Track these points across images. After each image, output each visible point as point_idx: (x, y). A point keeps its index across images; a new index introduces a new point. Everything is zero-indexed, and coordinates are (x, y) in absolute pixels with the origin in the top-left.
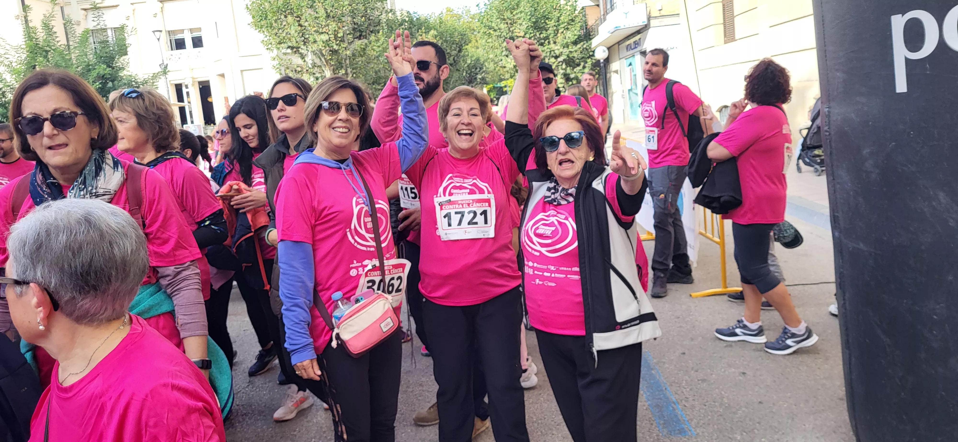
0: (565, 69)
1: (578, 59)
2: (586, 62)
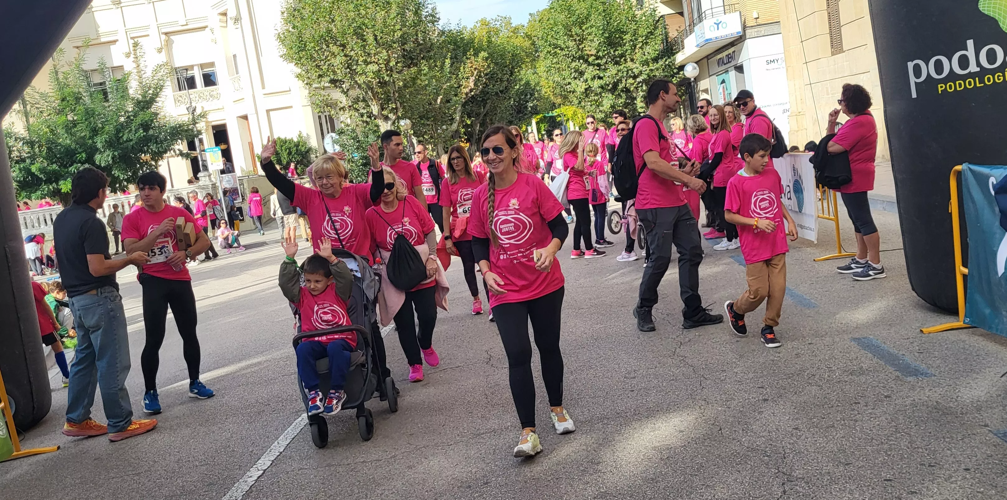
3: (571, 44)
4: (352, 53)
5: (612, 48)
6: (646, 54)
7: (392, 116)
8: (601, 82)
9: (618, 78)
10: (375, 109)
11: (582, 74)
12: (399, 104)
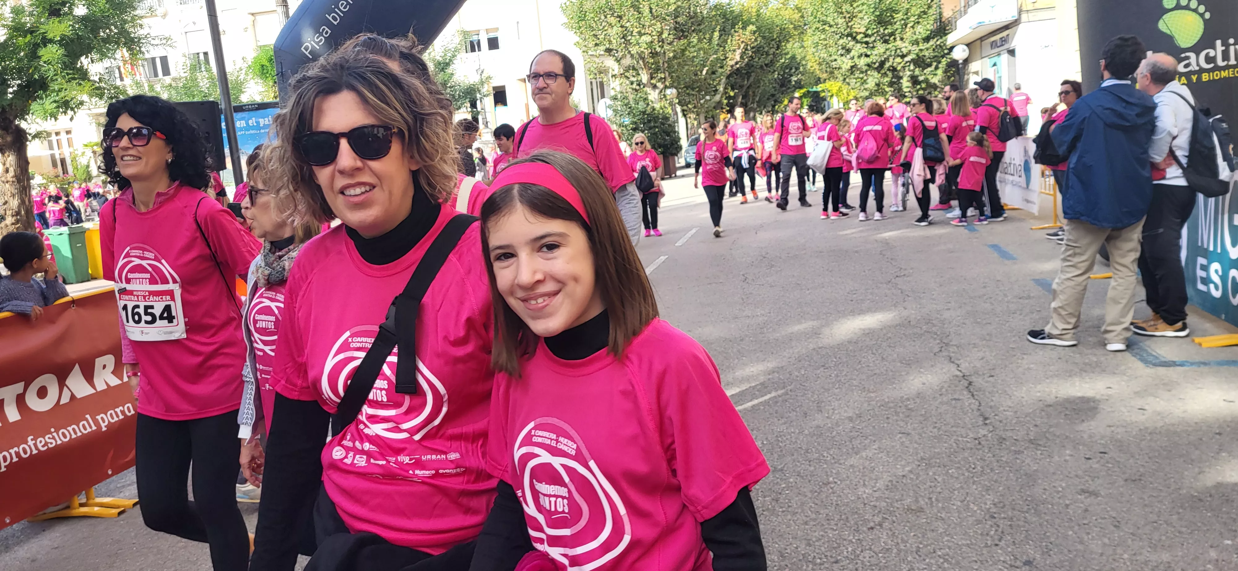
0: (913, 71)
1: (929, 58)
2: (940, 62)
3: (841, 21)
4: (628, 24)
5: (882, 26)
6: (917, 33)
7: (660, 85)
8: (868, 60)
9: (885, 56)
10: (645, 78)
11: (848, 51)
12: (667, 74)
